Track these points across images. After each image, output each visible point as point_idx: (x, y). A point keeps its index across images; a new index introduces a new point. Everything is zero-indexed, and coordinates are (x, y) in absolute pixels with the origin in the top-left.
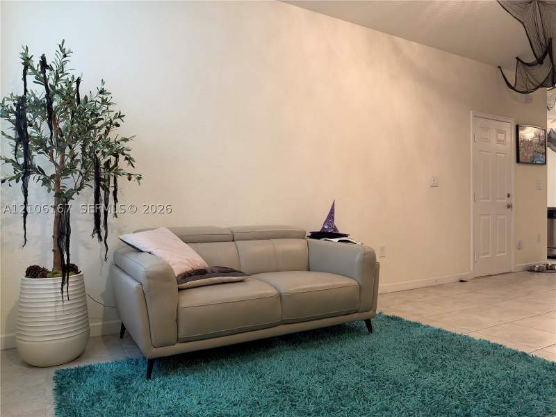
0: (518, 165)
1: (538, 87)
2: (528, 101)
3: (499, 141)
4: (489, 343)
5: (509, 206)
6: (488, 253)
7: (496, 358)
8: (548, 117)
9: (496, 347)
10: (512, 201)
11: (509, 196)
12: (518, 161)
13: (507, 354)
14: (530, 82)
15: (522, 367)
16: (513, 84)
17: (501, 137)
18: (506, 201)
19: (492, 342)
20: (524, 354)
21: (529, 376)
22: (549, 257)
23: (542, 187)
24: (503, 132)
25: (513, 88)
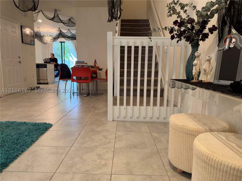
0: (23, 44)
1: (29, 10)
2: (26, 16)
3: (13, 32)
4: (10, 122)
5: (20, 62)
6: (11, 84)
7: (12, 127)
8: (35, 25)
9: (12, 123)
10: (21, 60)
11: (19, 57)
12: (23, 42)
13: (18, 124)
14: (25, 7)
15: (23, 128)
16: (18, 6)
17: (14, 30)
18: (18, 60)
19: (11, 121)
20: (25, 122)
21: (26, 131)
22: (38, 84)
23: (33, 54)
24: (15, 28)
25: (18, 8)
